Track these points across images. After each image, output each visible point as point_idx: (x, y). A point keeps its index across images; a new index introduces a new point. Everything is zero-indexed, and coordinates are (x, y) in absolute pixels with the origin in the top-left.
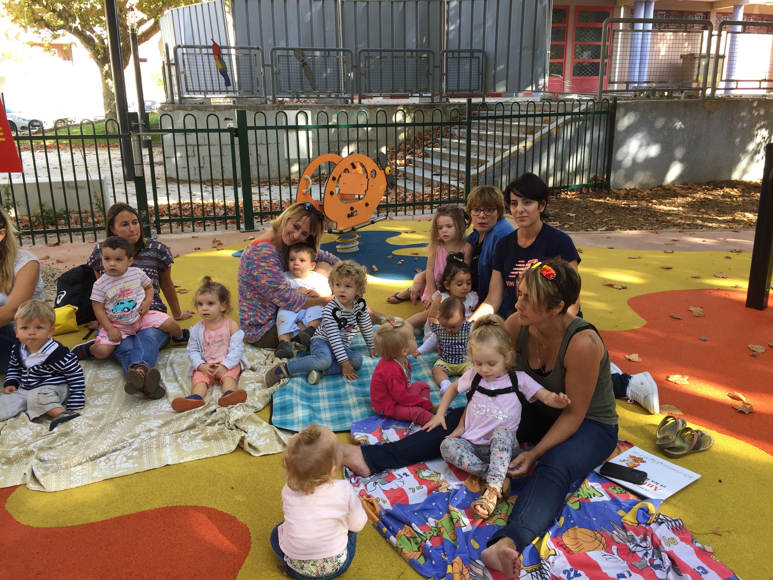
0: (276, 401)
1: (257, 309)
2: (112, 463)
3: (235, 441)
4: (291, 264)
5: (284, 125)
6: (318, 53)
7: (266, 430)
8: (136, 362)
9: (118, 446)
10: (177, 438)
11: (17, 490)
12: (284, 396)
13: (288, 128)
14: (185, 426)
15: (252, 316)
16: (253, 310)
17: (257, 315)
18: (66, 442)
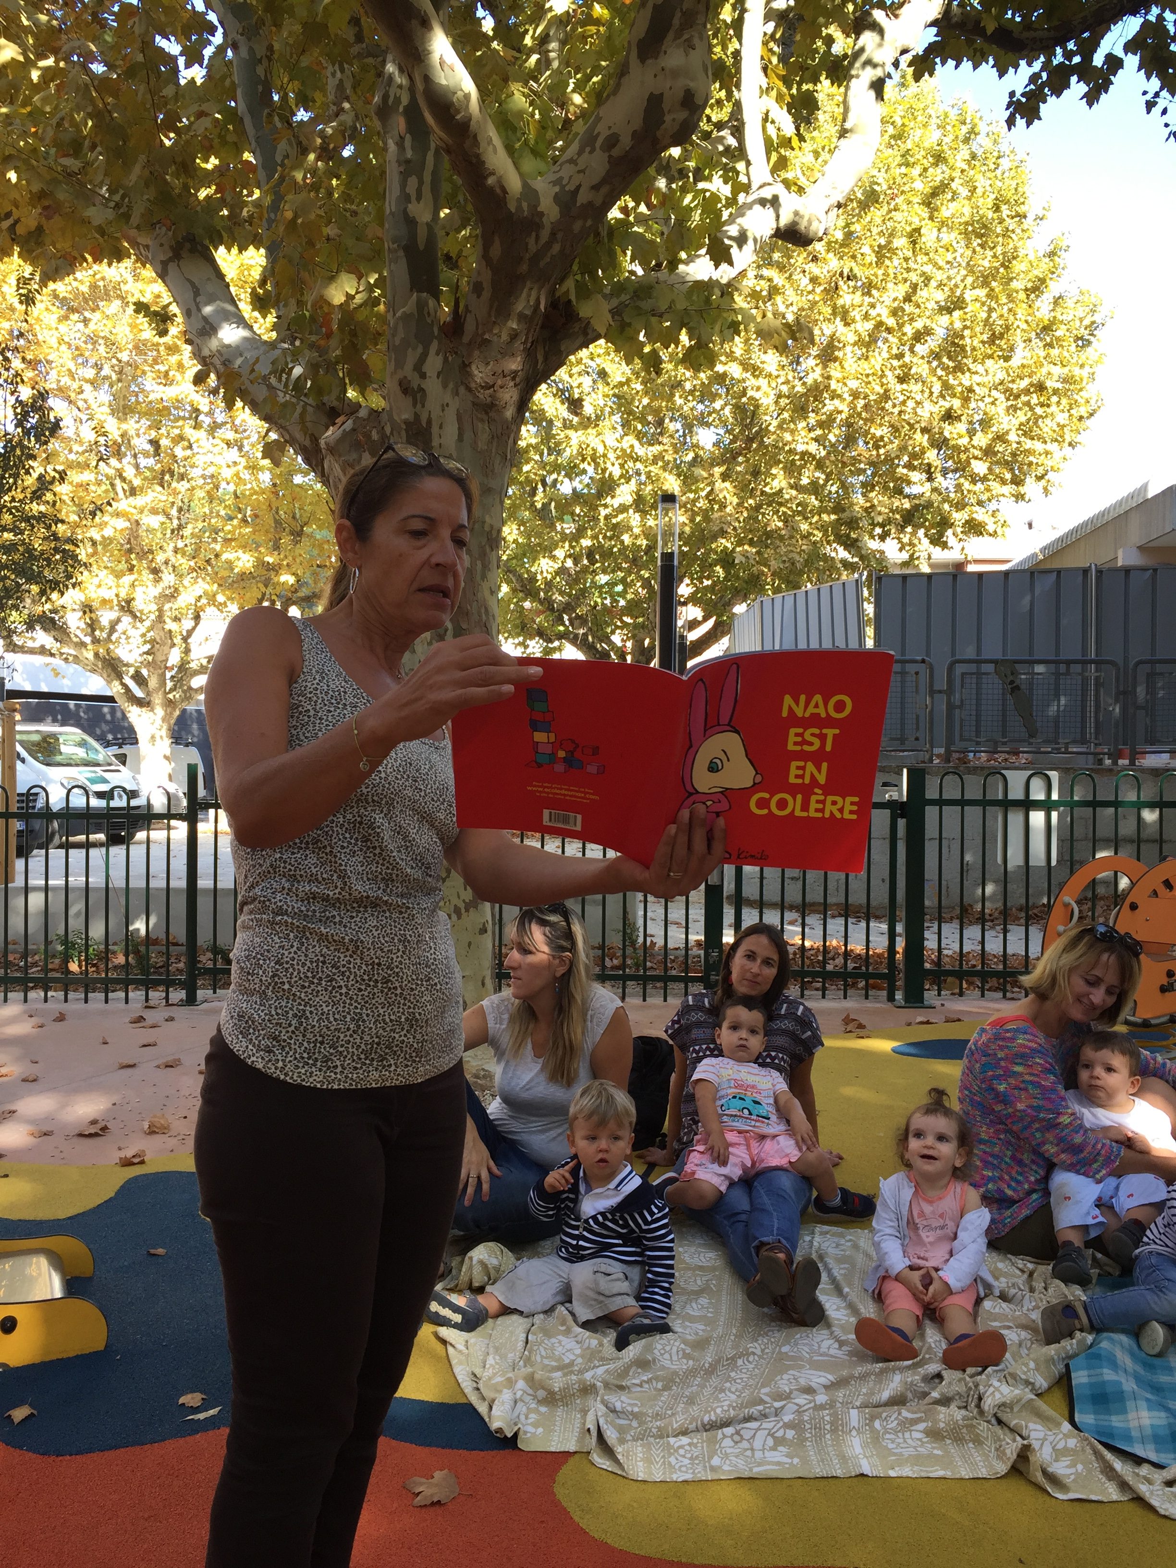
0: (1080, 1378)
1: (1004, 1166)
2: (745, 1444)
3: (1004, 1454)
4: (1084, 1075)
5: (1000, 797)
6: (1040, 669)
7: (1072, 1443)
8: (765, 1239)
9: (755, 1410)
10: (873, 1418)
11: (572, 1461)
12: (1098, 1371)
13: (1007, 804)
14: (885, 1395)
15: (991, 1179)
16: (994, 1167)
17: (1001, 1178)
18: (649, 1381)
